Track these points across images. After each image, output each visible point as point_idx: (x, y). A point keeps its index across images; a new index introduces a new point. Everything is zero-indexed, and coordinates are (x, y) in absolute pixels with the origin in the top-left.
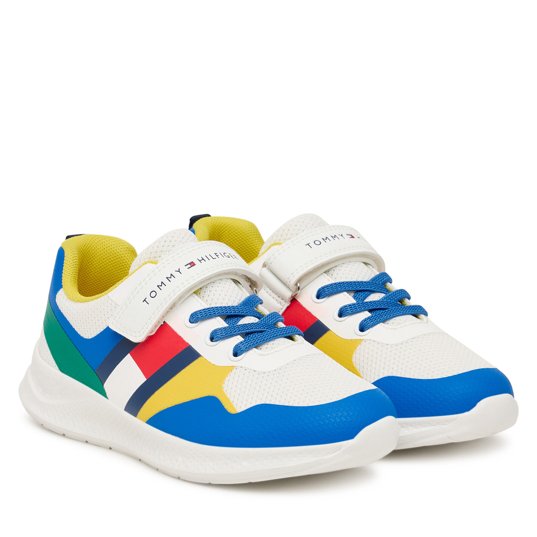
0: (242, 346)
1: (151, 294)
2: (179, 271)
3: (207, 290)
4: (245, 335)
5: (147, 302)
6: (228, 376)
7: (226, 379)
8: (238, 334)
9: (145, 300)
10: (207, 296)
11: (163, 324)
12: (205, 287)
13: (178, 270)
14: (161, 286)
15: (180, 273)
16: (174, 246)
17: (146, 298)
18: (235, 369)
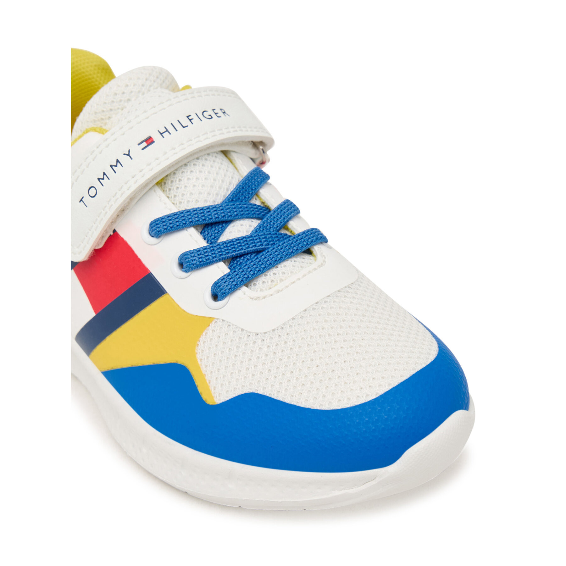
0: (223, 285)
1: (90, 191)
2: (128, 155)
3: (175, 179)
4: (232, 261)
5: (84, 204)
6: (204, 334)
7: (201, 338)
8: (220, 260)
9: (81, 200)
10: (175, 189)
11: (112, 234)
12: (172, 174)
13: (127, 153)
14: (103, 179)
15: (131, 157)
16: (129, 100)
17: (83, 197)
18: (213, 322)
